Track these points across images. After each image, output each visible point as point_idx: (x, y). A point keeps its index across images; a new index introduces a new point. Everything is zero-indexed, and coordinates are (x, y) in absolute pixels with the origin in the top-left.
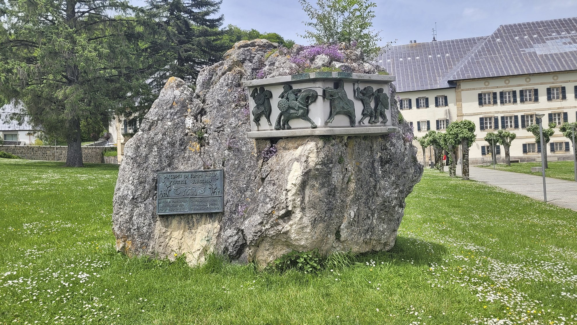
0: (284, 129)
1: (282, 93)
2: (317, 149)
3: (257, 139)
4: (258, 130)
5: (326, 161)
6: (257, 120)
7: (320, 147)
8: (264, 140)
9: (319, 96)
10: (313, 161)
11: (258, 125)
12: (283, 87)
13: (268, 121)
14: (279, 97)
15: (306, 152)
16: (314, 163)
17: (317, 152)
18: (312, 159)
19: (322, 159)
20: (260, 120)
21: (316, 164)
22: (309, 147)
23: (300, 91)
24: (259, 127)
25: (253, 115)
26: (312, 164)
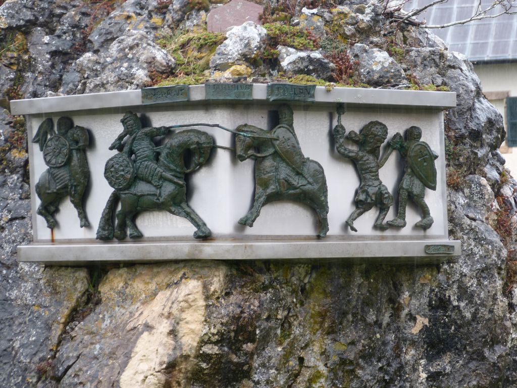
0: (122, 239)
1: (121, 138)
2: (207, 298)
3: (50, 266)
4: (53, 241)
5: (232, 334)
6: (50, 211)
7: (217, 295)
8: (69, 270)
9: (220, 151)
10: (193, 331)
11: (53, 225)
12: (123, 121)
13: (80, 214)
14: (111, 149)
15: (175, 306)
16: (197, 339)
17: (207, 306)
18: (193, 326)
19: (219, 326)
20: (57, 210)
21: (202, 342)
22: (183, 294)
23: (168, 132)
24: (56, 231)
25: (39, 195)
26: (189, 342)
